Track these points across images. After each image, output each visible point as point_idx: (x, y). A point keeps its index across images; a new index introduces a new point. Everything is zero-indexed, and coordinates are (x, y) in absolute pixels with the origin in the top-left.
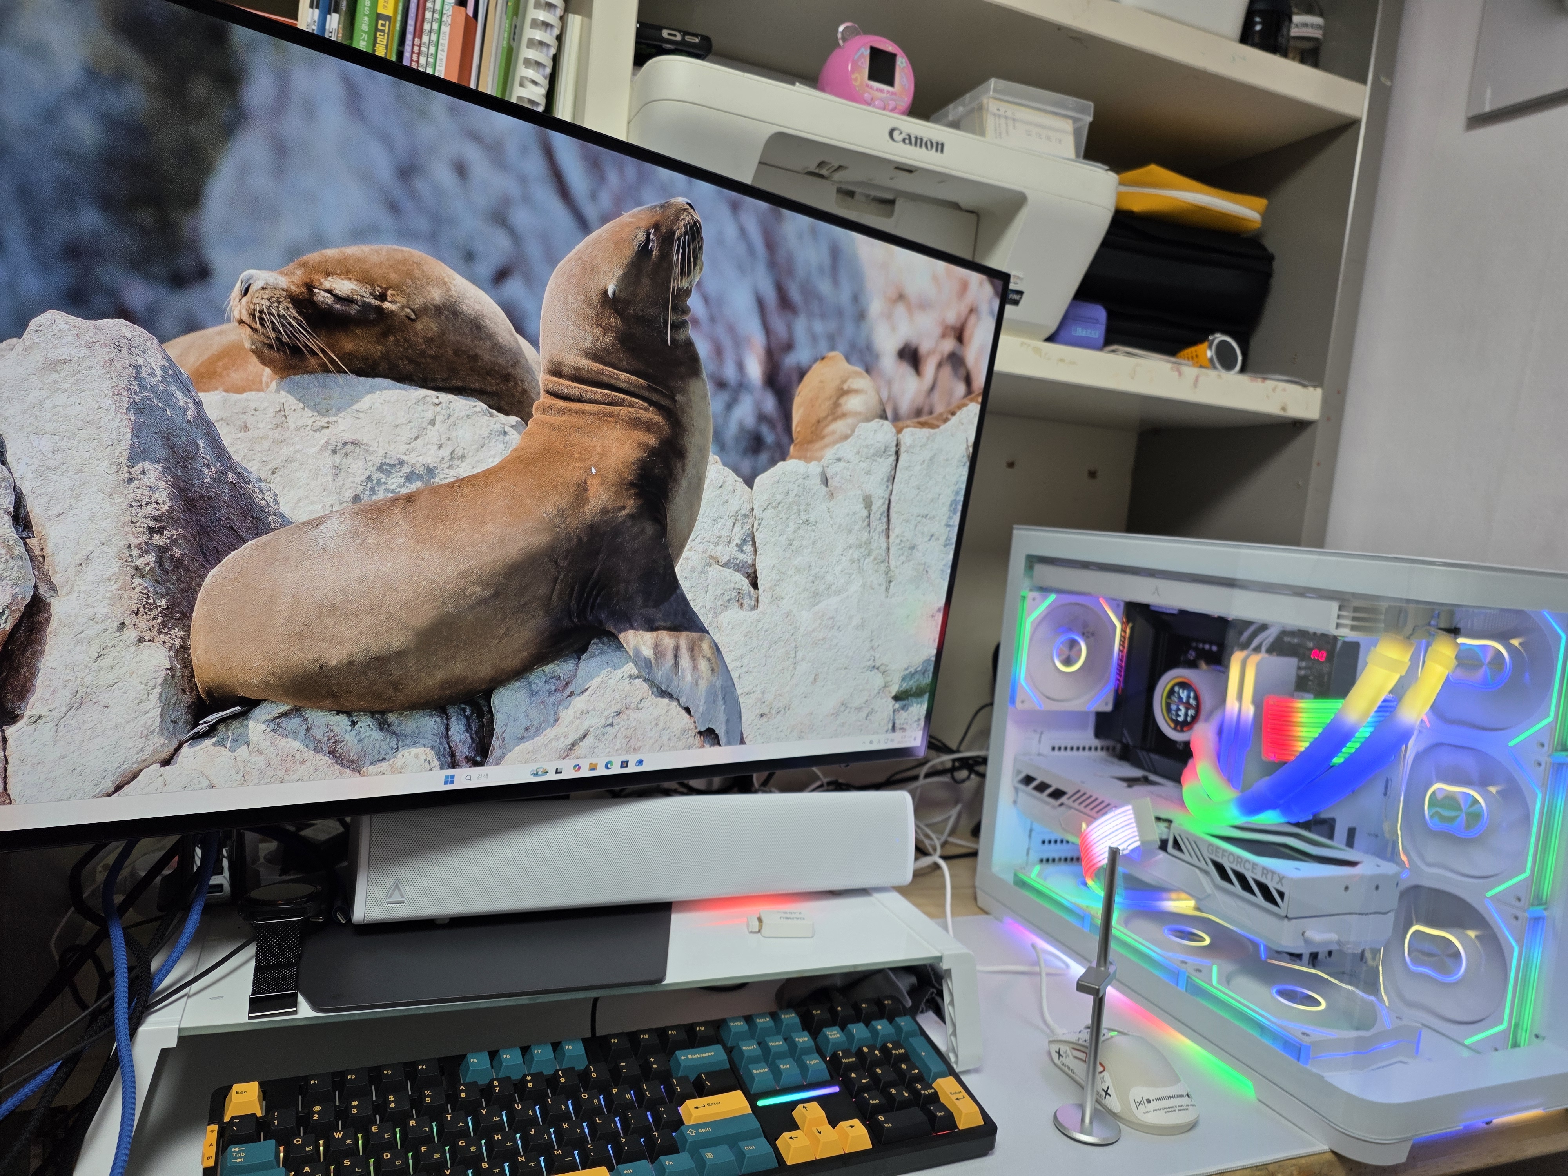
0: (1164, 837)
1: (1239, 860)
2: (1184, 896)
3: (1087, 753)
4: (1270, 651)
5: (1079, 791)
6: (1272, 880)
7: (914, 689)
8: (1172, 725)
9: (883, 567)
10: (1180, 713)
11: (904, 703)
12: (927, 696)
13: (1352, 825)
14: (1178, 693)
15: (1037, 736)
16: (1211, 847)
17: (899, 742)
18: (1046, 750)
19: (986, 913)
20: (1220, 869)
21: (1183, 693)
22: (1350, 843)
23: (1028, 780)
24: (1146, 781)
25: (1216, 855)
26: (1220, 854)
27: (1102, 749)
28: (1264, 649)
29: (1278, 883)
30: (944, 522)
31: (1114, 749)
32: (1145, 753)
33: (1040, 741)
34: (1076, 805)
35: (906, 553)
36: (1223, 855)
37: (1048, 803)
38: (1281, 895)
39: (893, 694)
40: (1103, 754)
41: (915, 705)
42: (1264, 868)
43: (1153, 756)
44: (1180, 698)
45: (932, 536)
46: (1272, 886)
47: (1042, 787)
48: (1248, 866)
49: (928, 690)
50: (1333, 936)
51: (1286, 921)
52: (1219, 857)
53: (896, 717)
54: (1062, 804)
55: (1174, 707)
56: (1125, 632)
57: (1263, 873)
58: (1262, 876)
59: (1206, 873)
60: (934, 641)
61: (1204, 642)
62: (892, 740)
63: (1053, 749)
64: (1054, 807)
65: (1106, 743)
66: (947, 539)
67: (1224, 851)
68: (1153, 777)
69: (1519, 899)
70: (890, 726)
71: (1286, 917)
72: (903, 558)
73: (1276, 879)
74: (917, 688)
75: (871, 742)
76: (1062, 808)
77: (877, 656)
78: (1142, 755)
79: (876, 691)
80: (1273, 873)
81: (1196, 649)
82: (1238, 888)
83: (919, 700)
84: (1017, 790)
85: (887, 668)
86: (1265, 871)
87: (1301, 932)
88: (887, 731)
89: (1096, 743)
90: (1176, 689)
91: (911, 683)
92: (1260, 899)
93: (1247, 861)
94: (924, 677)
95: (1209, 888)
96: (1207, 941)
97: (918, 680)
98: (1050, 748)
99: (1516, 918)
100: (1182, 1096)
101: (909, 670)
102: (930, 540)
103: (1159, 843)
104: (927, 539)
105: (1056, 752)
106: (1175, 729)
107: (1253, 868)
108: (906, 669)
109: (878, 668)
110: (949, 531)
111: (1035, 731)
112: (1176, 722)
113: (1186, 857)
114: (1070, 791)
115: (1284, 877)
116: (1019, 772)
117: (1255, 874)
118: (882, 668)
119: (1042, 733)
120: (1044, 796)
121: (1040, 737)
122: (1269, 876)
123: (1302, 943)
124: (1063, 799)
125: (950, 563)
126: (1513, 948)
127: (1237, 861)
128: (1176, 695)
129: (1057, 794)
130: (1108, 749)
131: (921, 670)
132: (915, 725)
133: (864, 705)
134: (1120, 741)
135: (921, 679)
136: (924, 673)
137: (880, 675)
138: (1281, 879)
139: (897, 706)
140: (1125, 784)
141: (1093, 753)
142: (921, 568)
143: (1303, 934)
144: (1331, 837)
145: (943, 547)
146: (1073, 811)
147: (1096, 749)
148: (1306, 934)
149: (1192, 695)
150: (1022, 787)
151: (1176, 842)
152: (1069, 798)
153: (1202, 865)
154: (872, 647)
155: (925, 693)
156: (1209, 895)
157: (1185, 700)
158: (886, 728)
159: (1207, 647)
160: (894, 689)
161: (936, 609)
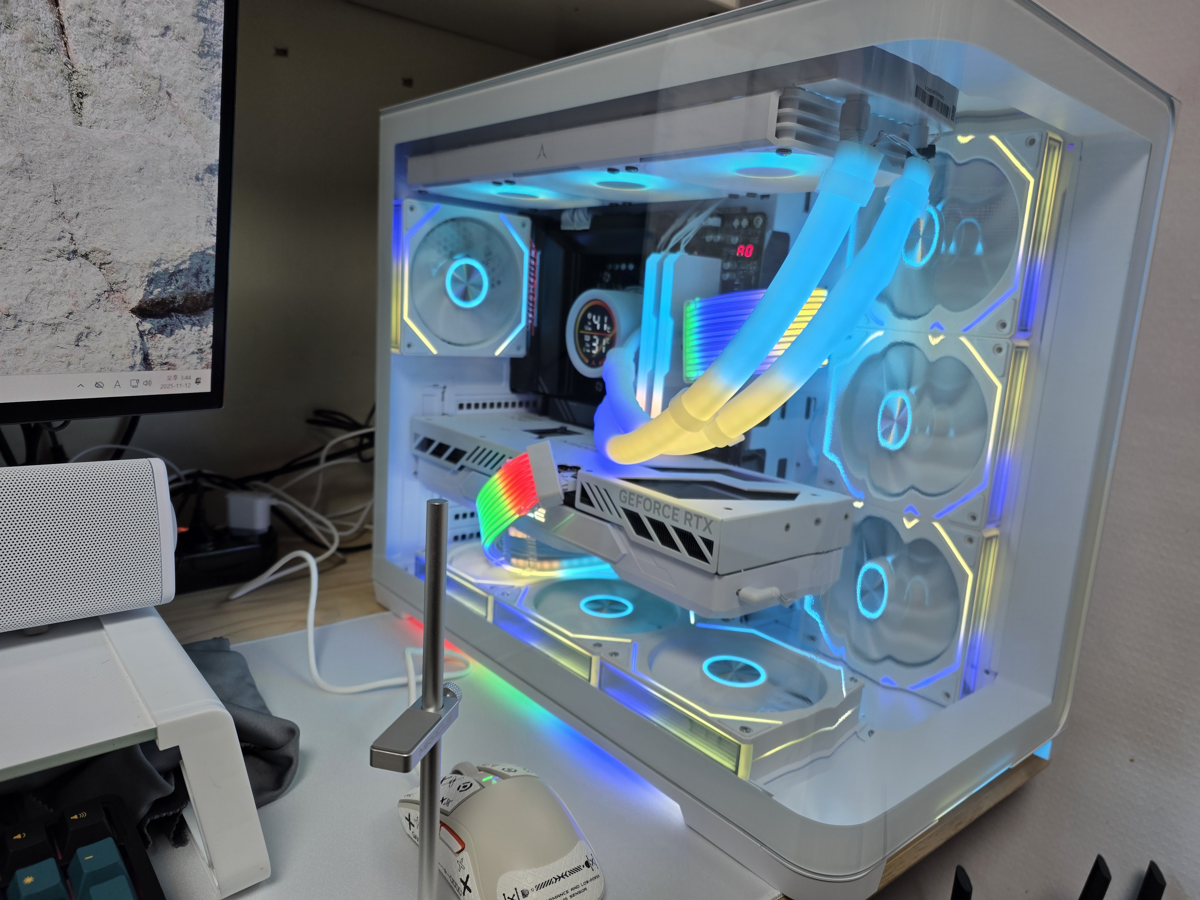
0: (570, 489)
1: (657, 506)
2: (596, 559)
3: (503, 410)
4: (690, 249)
5: (478, 448)
6: (697, 527)
7: (180, 300)
8: (587, 361)
9: (55, 62)
10: (594, 344)
11: (163, 321)
12: (210, 314)
13: (782, 456)
14: (591, 320)
15: (438, 392)
16: (623, 493)
17: (163, 386)
18: (451, 407)
19: (386, 609)
20: (634, 519)
21: (597, 319)
22: (782, 472)
23: (426, 443)
24: (563, 431)
25: (630, 504)
26: (634, 502)
27: (521, 404)
28: (682, 247)
29: (704, 530)
30: (190, 10)
31: (535, 404)
32: (563, 402)
33: (443, 399)
34: (475, 465)
35: (109, 47)
36: (638, 502)
37: (447, 469)
38: (709, 544)
39: (134, 304)
40: (523, 410)
41: (188, 327)
42: (687, 512)
43: (573, 404)
44: (594, 326)
45: (167, 28)
46: (697, 534)
47: (440, 450)
48: (668, 512)
49: (210, 303)
50: (773, 591)
51: (716, 578)
52: (633, 505)
53: (149, 345)
54: (462, 468)
55: (587, 338)
56: (535, 260)
57: (686, 519)
58: (685, 523)
59: (620, 527)
60: (210, 222)
61: (620, 263)
62: (148, 383)
63: (461, 406)
64: (455, 473)
65: (524, 398)
66: (202, 44)
67: (640, 496)
68: (570, 427)
69: (974, 518)
70: (139, 358)
71: (717, 574)
72: (103, 56)
73: (702, 524)
74: (186, 299)
75: (97, 385)
76: (463, 472)
77: (79, 234)
78: (560, 404)
79: (91, 297)
80: (699, 516)
81: (612, 272)
82: (656, 543)
83: (195, 319)
84: (416, 458)
85: (109, 258)
86: (689, 515)
87: (736, 591)
88: (132, 367)
89: (512, 397)
90: (589, 316)
91: (171, 289)
92: (683, 554)
93: (667, 505)
94: (199, 282)
95: (623, 547)
96: (630, 609)
97: (185, 285)
98: (457, 406)
99: (971, 540)
100: (578, 869)
101: (163, 267)
102: (163, 35)
103: (563, 498)
104: (157, 32)
105: (465, 411)
106: (590, 365)
107: (674, 514)
108: (156, 264)
109: (86, 256)
110: (205, 30)
111: (436, 386)
112: (589, 356)
113: (596, 511)
114: (469, 449)
115: (712, 521)
116: (416, 436)
117: (677, 521)
118: (97, 257)
119: (445, 387)
120: (443, 460)
121: (443, 393)
122: (694, 521)
123: (737, 605)
124: (463, 461)
125: (219, 90)
126: (966, 576)
127: (655, 508)
128: (590, 323)
129: (456, 456)
130: (527, 404)
131: (189, 269)
132: (194, 359)
133: (64, 320)
134: (537, 392)
135: (193, 284)
136: (197, 275)
137: (95, 269)
138: (709, 522)
139: (147, 325)
140: (536, 436)
141: (510, 410)
142: (155, 85)
143: (737, 594)
144: (761, 468)
145: (196, 57)
146: (473, 473)
147: (514, 404)
148: (741, 593)
149: (606, 319)
150: (419, 453)
151: (584, 493)
152: (468, 459)
153: (614, 518)
154: (62, 215)
155: (206, 308)
156: (625, 555)
157: (598, 327)
158: (129, 362)
159: (623, 267)
160: (136, 297)
161: (203, 168)
